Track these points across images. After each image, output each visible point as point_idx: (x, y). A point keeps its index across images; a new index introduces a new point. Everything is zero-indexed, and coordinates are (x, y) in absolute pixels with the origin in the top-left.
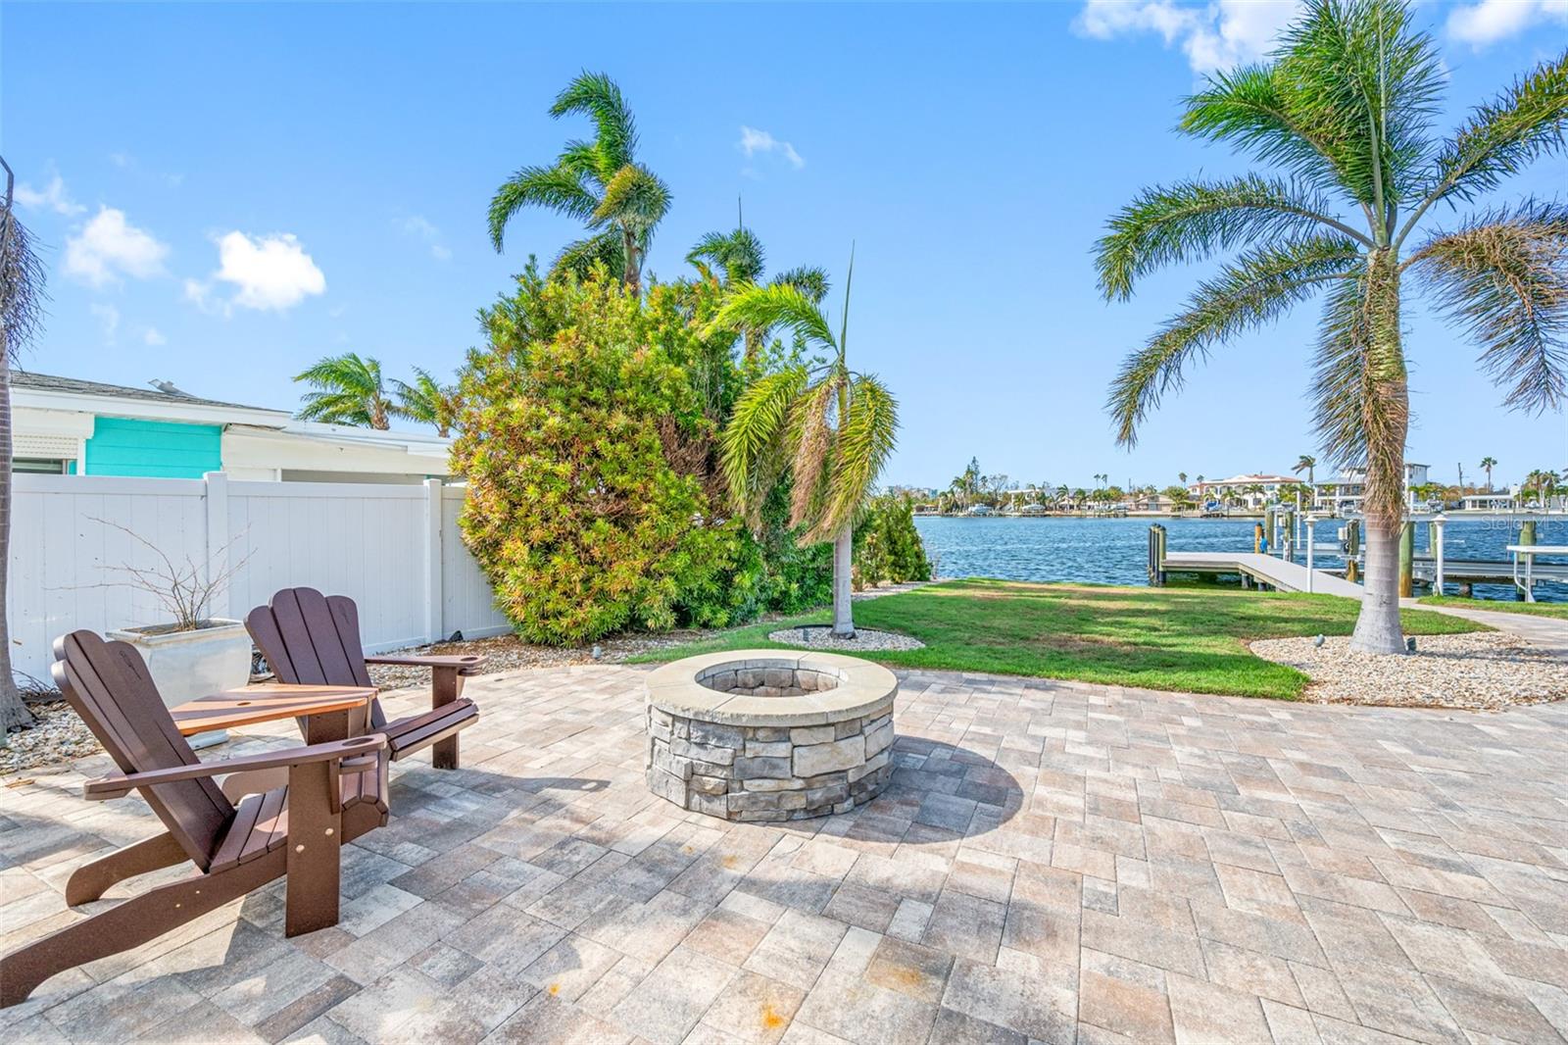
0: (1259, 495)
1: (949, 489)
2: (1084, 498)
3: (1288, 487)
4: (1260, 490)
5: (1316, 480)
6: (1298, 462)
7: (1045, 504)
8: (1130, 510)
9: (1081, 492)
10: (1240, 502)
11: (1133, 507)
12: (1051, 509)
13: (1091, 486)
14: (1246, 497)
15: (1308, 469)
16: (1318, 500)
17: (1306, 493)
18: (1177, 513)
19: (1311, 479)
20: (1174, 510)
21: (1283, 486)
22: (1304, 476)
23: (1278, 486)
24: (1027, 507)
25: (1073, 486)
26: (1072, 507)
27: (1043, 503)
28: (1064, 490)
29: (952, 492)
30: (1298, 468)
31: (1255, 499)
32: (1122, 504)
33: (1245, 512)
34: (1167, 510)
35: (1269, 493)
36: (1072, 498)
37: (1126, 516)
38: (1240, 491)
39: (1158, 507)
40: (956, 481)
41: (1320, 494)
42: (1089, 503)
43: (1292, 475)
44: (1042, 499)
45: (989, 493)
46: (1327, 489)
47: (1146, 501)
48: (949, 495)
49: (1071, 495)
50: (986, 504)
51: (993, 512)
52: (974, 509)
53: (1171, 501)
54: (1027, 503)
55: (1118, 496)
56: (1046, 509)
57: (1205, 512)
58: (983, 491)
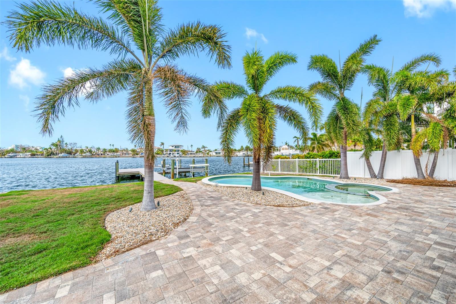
1: (49, 147)
2: (106, 152)
5: (165, 148)
6: (160, 144)
8: (120, 155)
9: (105, 150)
11: (122, 154)
12: (94, 155)
13: (108, 148)
16: (165, 153)
17: (162, 151)
18: (133, 156)
20: (133, 155)
22: (162, 147)
23: (157, 149)
24: (84, 154)
25: (102, 148)
26: (102, 154)
27: (91, 153)
28: (99, 149)
32: (118, 154)
36: (102, 151)
37: (119, 157)
39: (128, 154)
40: (53, 144)
41: (165, 152)
42: (107, 153)
43: (159, 147)
44: (90, 151)
45: (69, 149)
46: (167, 150)
47: (125, 152)
48: (49, 149)
50: (67, 153)
51: (71, 156)
52: (61, 155)
53: (131, 153)
54: (85, 153)
55: (116, 151)
56: (92, 155)
57: (140, 156)
58: (67, 148)
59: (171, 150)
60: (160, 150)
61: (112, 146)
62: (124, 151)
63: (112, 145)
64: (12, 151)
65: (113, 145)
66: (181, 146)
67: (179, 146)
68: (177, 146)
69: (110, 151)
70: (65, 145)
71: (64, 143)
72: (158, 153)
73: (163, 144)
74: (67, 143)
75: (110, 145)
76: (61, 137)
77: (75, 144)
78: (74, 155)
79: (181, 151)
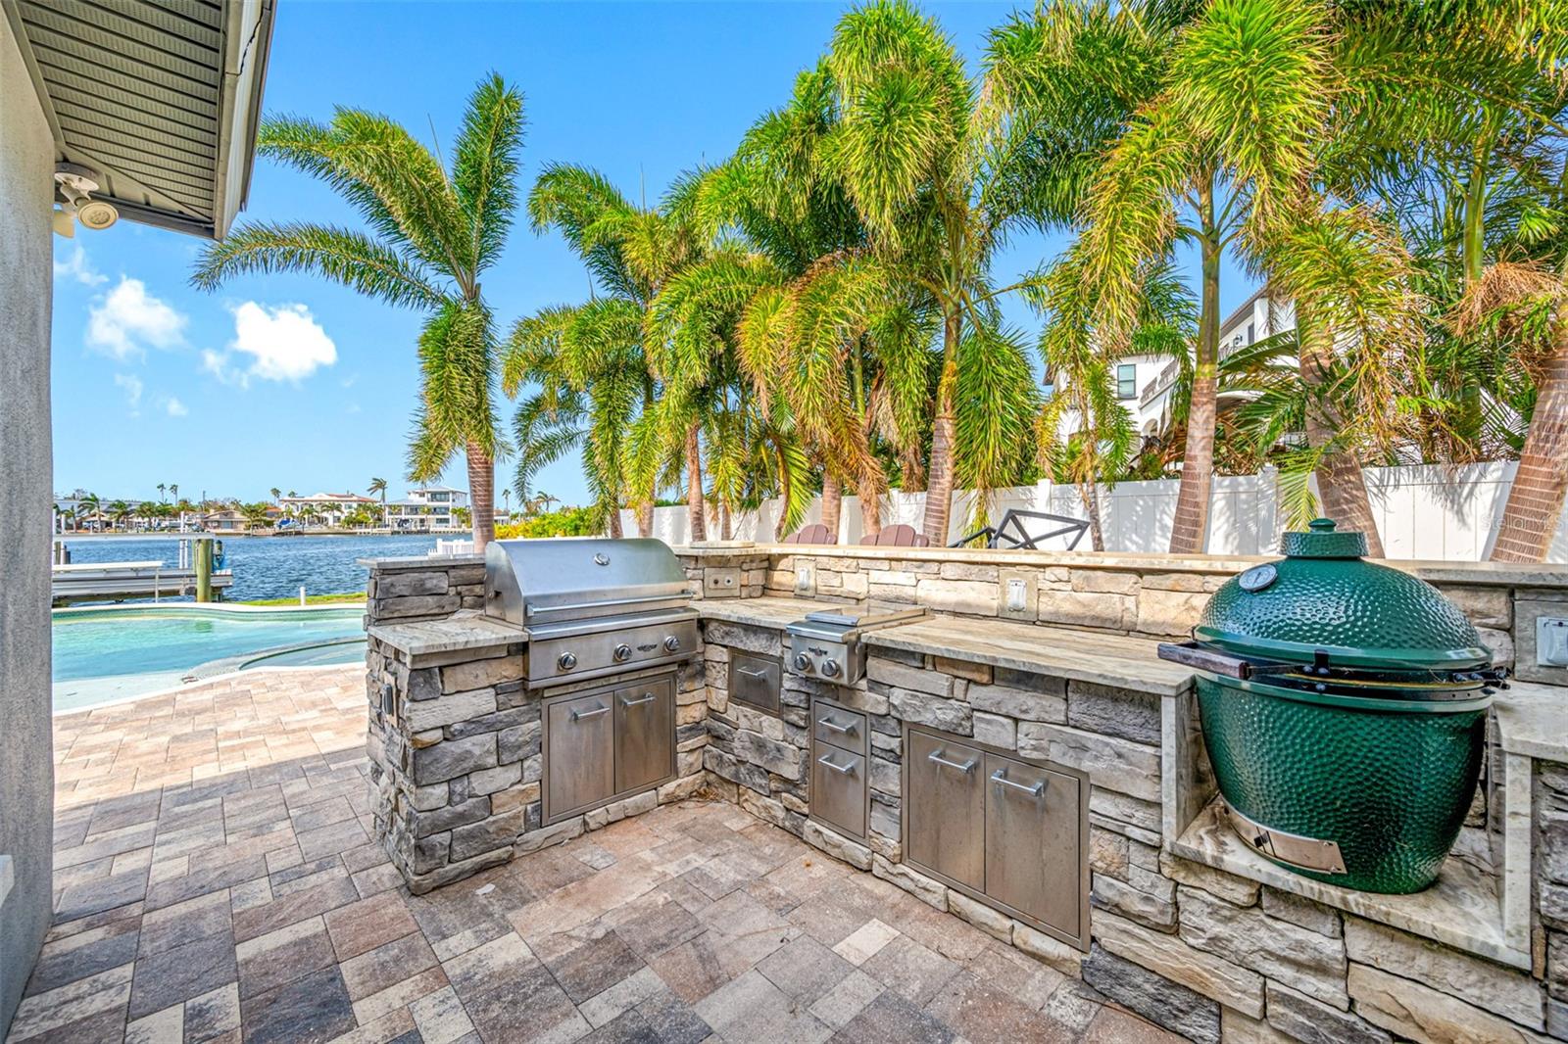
0: (337, 514)
2: (127, 513)
3: (363, 505)
4: (338, 508)
5: (389, 500)
6: (372, 484)
10: (322, 521)
14: (325, 514)
15: (380, 491)
16: (387, 517)
17: (378, 513)
18: (254, 530)
19: (383, 499)
20: (248, 528)
21: (359, 505)
23: (355, 505)
30: (372, 490)
31: (334, 517)
33: (324, 529)
34: (241, 528)
35: (346, 511)
36: (107, 512)
38: (319, 509)
39: (232, 524)
41: (390, 514)
43: (367, 496)
46: (395, 509)
47: (217, 517)
49: (104, 508)
53: (245, 518)
55: (181, 509)
57: (277, 530)
59: (415, 509)
60: (369, 508)
61: (167, 493)
62: (212, 512)
63: (168, 486)
65: (174, 488)
66: (454, 493)
67: (447, 493)
68: (441, 493)
69: (147, 510)
72: (360, 518)
73: (381, 484)
75: (161, 487)
79: (454, 512)
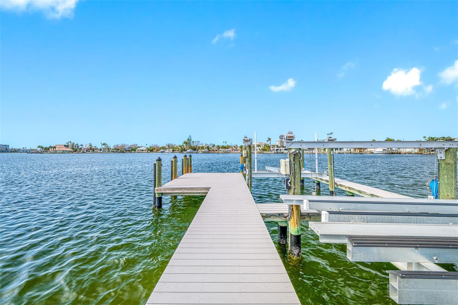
0: (260, 148)
1: (182, 145)
2: (219, 148)
3: (266, 145)
4: (260, 146)
5: (272, 144)
6: (267, 139)
7: (209, 150)
8: (231, 151)
9: (218, 146)
11: (232, 150)
12: (211, 151)
13: (221, 144)
14: (257, 148)
16: (272, 149)
17: (269, 147)
19: (270, 144)
20: (241, 151)
21: (265, 145)
22: (269, 143)
23: (264, 145)
24: (204, 150)
25: (216, 145)
26: (216, 150)
27: (209, 149)
28: (214, 145)
29: (183, 146)
30: (268, 141)
31: (259, 149)
32: (228, 150)
34: (239, 151)
35: (262, 147)
36: (216, 148)
37: (229, 153)
39: (237, 150)
40: (185, 142)
41: (273, 148)
42: (221, 149)
43: (266, 143)
44: (208, 148)
45: (194, 146)
46: (274, 146)
47: (235, 149)
48: (182, 147)
50: (193, 149)
51: (195, 152)
52: (189, 151)
53: (240, 149)
54: (204, 149)
55: (228, 147)
56: (209, 151)
58: (192, 145)
60: (267, 146)
62: (234, 147)
64: (163, 148)
65: (226, 142)
69: (223, 147)
70: (192, 143)
71: (192, 141)
72: (265, 149)
73: (269, 139)
74: (193, 141)
75: (224, 142)
76: (190, 136)
77: (199, 142)
78: (197, 151)
